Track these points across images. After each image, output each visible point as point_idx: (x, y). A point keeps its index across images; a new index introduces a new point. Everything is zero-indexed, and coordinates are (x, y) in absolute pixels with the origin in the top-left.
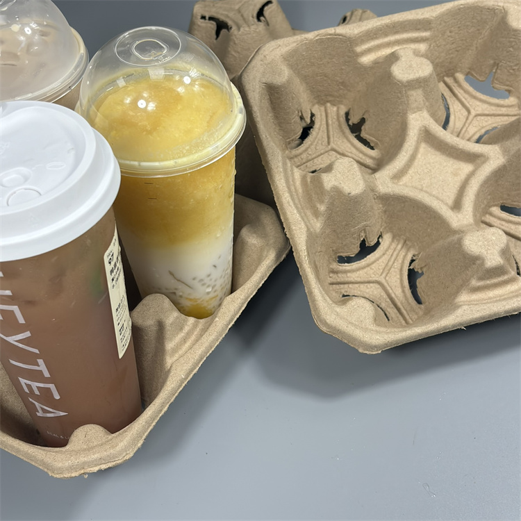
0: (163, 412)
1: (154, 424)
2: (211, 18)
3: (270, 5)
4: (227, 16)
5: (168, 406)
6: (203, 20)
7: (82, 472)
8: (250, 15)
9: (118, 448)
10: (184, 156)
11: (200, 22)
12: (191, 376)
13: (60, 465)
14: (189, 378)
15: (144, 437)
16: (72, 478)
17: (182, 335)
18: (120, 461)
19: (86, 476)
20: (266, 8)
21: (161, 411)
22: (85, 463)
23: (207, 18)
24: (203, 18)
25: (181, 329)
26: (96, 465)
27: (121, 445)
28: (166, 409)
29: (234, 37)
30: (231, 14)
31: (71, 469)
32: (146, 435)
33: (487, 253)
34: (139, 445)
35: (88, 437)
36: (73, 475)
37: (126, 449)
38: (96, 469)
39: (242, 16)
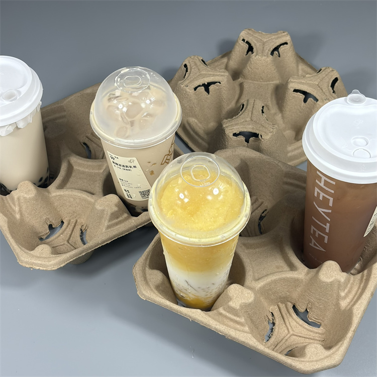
0: (81, 255)
1: (75, 258)
2: (247, 42)
3: (285, 45)
4: (255, 45)
6: (242, 42)
7: (31, 266)
8: (268, 49)
9: (51, 263)
12: (105, 244)
13: (23, 259)
14: (103, 244)
15: (66, 263)
16: (25, 267)
18: (49, 269)
19: (32, 269)
20: (282, 46)
21: (81, 254)
22: (34, 263)
23: (245, 41)
24: (243, 40)
26: (38, 266)
27: (52, 262)
30: (258, 44)
31: (27, 263)
34: (62, 266)
35: (43, 251)
36: (27, 266)
37: (54, 265)
38: (38, 268)
39: (263, 48)
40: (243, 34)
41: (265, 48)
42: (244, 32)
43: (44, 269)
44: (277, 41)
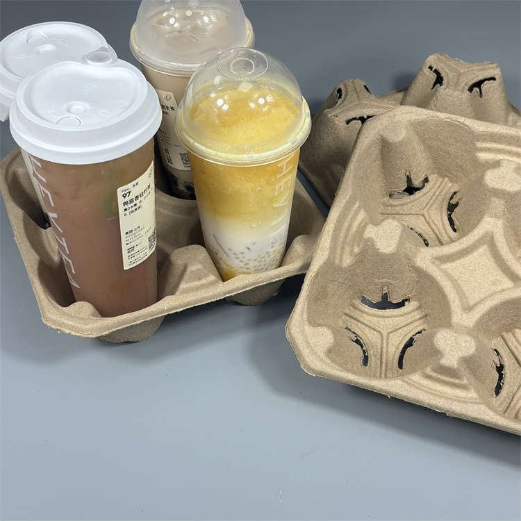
0: (136, 323)
1: (124, 326)
2: (436, 71)
3: (492, 81)
4: (447, 75)
5: (142, 321)
6: (429, 70)
7: (59, 328)
9: (88, 327)
10: (225, 152)
11: (426, 70)
12: (173, 312)
13: (49, 315)
14: (170, 313)
15: (111, 331)
16: (51, 328)
17: (197, 283)
18: (84, 336)
19: (59, 332)
21: (135, 321)
22: (63, 323)
23: (433, 69)
24: (431, 68)
25: (199, 279)
26: (69, 329)
27: (91, 326)
28: (139, 322)
29: (438, 94)
31: (54, 322)
32: (113, 330)
33: (449, 353)
34: (104, 334)
35: (81, 310)
36: (53, 327)
37: (92, 330)
38: (68, 331)
39: (458, 80)
40: (432, 60)
41: (461, 81)
42: (432, 56)
43: (77, 334)
44: (480, 73)
